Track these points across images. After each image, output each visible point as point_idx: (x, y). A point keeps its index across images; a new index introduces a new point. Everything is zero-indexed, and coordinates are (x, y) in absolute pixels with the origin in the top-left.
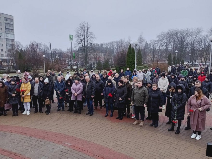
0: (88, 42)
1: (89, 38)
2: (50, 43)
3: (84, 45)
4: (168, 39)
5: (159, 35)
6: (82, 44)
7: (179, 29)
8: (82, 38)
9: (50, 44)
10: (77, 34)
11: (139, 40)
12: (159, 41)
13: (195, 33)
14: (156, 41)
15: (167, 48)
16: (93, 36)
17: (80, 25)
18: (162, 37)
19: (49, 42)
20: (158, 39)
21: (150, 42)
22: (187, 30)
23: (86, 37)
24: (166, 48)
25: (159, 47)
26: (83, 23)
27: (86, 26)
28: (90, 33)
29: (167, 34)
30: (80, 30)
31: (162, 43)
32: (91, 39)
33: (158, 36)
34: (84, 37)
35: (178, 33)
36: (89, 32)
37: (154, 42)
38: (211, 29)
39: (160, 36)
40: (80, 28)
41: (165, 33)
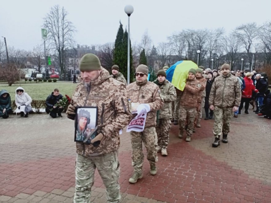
0: (65, 37)
1: (65, 31)
2: (5, 38)
3: (58, 42)
4: (182, 42)
5: (170, 36)
6: (55, 40)
7: (195, 30)
8: (55, 31)
9: (5, 40)
10: (46, 23)
11: (144, 41)
12: (171, 44)
13: (215, 35)
14: (166, 44)
15: (180, 55)
16: (72, 29)
17: (51, 10)
18: (174, 39)
19: (3, 37)
20: (168, 41)
21: (158, 45)
22: (205, 30)
23: (62, 30)
24: (179, 53)
25: (171, 52)
26: (55, 6)
27: (60, 12)
28: (67, 24)
29: (181, 35)
30: (51, 18)
31: (174, 46)
32: (69, 32)
33: (169, 38)
34: (57, 30)
35: (194, 35)
36: (66, 22)
37: (164, 45)
38: (234, 30)
39: (171, 38)
40: (50, 15)
41: (178, 34)
